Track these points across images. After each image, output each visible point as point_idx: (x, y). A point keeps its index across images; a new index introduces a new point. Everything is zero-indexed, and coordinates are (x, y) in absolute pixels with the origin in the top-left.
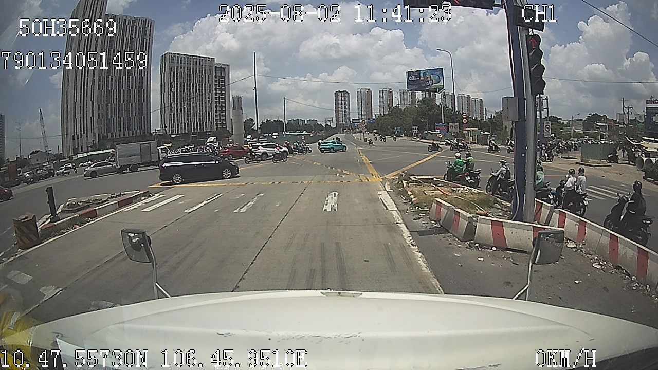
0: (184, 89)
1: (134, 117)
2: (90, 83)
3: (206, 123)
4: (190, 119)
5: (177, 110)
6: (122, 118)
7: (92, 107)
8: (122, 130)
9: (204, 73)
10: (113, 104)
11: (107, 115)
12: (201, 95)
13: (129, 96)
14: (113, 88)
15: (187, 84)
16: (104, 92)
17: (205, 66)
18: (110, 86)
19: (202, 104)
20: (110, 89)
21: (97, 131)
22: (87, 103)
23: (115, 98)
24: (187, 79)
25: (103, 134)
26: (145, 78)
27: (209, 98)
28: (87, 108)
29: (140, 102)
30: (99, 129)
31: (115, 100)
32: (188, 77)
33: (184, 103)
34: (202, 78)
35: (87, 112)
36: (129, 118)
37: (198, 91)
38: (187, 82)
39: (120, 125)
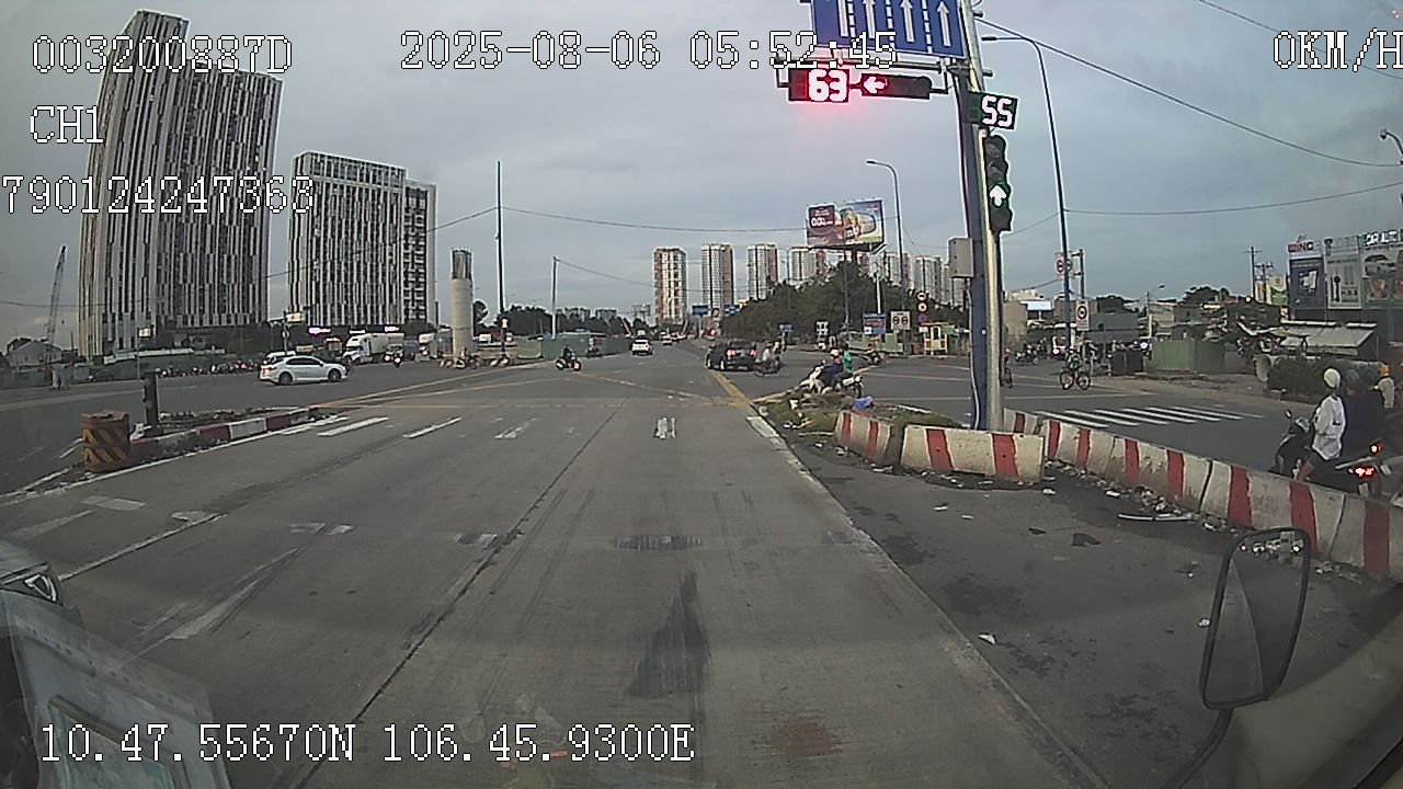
0: (340, 231)
1: (233, 286)
3: (384, 307)
4: (352, 296)
5: (325, 275)
6: (207, 286)
7: (147, 259)
8: (207, 311)
9: (382, 201)
10: (190, 256)
11: (176, 276)
12: (375, 249)
13: (223, 239)
15: (347, 222)
16: (171, 229)
17: (386, 185)
19: (377, 266)
21: (155, 307)
22: (135, 247)
23: (194, 240)
24: (347, 212)
25: (166, 317)
27: (391, 254)
28: (134, 256)
29: (246, 255)
30: (158, 306)
31: (194, 246)
32: (348, 207)
33: (339, 263)
34: (378, 210)
35: (134, 265)
36: (221, 285)
37: (369, 239)
38: (348, 217)
39: (202, 299)
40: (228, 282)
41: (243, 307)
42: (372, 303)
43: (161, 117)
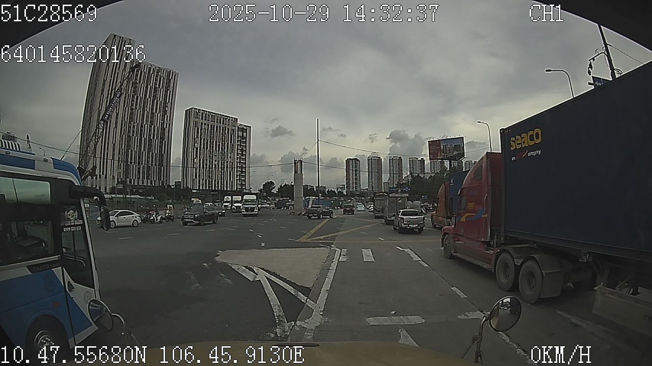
0: (207, 146)
1: (154, 168)
3: (227, 182)
4: (212, 176)
5: (200, 165)
6: (141, 166)
7: (114, 151)
8: (141, 178)
9: (226, 133)
10: (134, 151)
11: (127, 160)
12: (223, 155)
13: (150, 145)
14: (135, 135)
15: (210, 142)
16: (125, 137)
17: (228, 125)
18: (131, 132)
19: (224, 163)
20: (131, 135)
21: (117, 174)
23: (136, 145)
24: (211, 137)
25: (121, 179)
26: (167, 130)
27: (230, 157)
28: (108, 149)
29: (160, 154)
31: (136, 147)
32: (211, 134)
33: (206, 160)
34: (225, 137)
35: (107, 153)
36: (148, 168)
37: (221, 150)
38: (211, 139)
39: (139, 172)
40: (152, 165)
41: (158, 178)
42: (221, 180)
43: (122, 85)
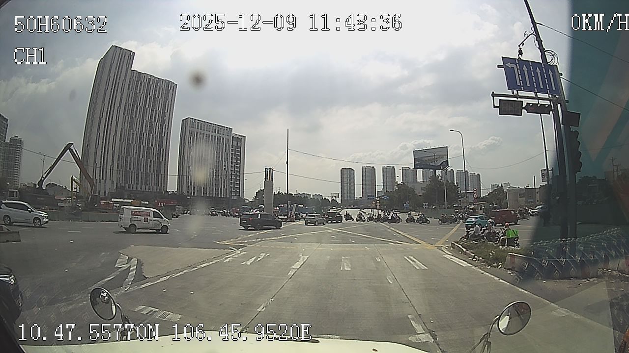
1: (152, 174)
2: (113, 134)
3: (221, 189)
6: (140, 172)
7: (113, 157)
8: (140, 184)
9: (221, 142)
10: (133, 158)
11: (126, 167)
12: (217, 162)
13: (148, 153)
14: (134, 143)
16: (124, 145)
17: (223, 135)
18: (131, 140)
19: (218, 170)
20: (130, 142)
21: (116, 179)
22: (108, 151)
23: (135, 152)
25: (120, 184)
26: (165, 138)
27: (225, 166)
28: (107, 155)
29: (158, 161)
30: (117, 178)
31: (135, 154)
34: (220, 146)
35: (107, 158)
36: (146, 174)
39: (137, 178)
40: (150, 172)
41: (156, 184)
42: (215, 187)
43: (122, 95)
